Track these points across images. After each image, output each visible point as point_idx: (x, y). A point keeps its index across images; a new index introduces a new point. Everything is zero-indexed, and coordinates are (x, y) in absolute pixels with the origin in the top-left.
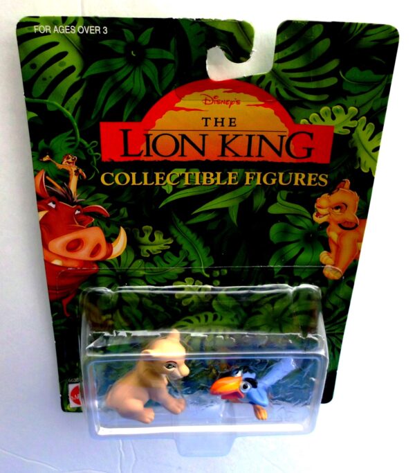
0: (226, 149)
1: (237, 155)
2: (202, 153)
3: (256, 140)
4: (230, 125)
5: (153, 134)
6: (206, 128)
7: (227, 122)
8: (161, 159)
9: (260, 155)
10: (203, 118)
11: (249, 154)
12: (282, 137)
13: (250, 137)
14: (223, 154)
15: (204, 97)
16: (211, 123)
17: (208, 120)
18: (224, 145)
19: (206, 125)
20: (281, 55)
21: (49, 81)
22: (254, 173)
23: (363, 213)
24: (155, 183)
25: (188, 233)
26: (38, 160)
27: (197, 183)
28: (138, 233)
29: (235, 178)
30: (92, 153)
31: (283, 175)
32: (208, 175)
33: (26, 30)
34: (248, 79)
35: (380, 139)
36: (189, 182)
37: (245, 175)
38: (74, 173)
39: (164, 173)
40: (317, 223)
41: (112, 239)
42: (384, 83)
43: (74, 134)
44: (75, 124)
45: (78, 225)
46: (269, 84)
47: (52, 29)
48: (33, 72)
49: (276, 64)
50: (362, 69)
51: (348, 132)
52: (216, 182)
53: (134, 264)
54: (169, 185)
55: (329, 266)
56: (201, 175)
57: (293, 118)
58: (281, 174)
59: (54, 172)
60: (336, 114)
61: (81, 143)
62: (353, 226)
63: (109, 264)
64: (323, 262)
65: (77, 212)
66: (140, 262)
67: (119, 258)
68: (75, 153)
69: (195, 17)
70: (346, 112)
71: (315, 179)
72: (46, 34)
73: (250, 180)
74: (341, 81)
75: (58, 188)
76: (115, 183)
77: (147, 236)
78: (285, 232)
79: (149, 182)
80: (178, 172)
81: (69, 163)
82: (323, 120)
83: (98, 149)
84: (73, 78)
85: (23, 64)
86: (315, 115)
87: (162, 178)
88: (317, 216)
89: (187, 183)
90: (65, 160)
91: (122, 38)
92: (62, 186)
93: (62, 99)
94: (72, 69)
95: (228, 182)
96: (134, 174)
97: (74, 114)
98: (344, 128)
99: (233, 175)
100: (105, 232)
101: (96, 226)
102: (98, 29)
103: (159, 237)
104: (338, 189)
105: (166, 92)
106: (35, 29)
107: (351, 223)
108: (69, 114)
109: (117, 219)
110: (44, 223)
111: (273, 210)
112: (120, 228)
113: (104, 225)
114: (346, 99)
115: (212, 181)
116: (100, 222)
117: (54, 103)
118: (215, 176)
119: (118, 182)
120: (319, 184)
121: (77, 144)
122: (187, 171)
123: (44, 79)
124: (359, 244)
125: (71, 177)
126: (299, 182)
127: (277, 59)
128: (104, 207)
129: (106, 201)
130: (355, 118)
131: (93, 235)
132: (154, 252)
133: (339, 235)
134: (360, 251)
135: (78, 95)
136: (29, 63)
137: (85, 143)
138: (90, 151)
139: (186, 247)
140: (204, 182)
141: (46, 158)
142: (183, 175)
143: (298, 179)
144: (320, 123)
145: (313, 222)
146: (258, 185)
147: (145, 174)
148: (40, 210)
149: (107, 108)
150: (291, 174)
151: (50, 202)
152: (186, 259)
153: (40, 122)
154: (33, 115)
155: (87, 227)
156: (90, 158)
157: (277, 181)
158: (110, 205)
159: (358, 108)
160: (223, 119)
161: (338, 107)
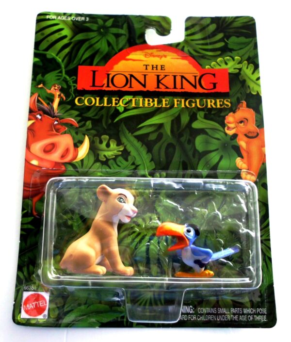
0: (160, 84)
1: (167, 88)
2: (144, 86)
3: (178, 79)
4: (162, 69)
5: (112, 74)
6: (146, 71)
7: (159, 68)
8: (116, 89)
9: (182, 88)
10: (144, 65)
11: (175, 87)
12: (195, 77)
13: (175, 77)
14: (158, 87)
15: (144, 54)
16: (150, 68)
17: (148, 66)
18: (159, 81)
19: (146, 69)
20: (189, 32)
21: (51, 42)
22: (180, 100)
23: (260, 124)
24: (112, 104)
25: (135, 142)
26: (35, 86)
27: (141, 105)
28: (98, 141)
29: (167, 102)
30: (72, 84)
31: (200, 101)
32: (149, 101)
33: (42, 17)
34: (170, 45)
35: (259, 72)
36: (135, 104)
37: (174, 101)
38: (57, 96)
39: (118, 99)
40: (229, 135)
41: (78, 144)
42: (253, 42)
43: (61, 72)
44: (63, 66)
45: (55, 132)
46: (184, 47)
47: (57, 17)
48: (42, 37)
49: (186, 37)
50: (238, 37)
51: (238, 71)
52: (154, 105)
53: (93, 167)
54: (121, 106)
55: (245, 170)
56: (144, 100)
57: (201, 65)
58: (198, 101)
59: (44, 95)
60: (227, 62)
61: (65, 78)
62: (256, 134)
63: (74, 166)
64: (239, 167)
65: (56, 123)
66: (98, 164)
67: (82, 161)
68: (60, 84)
69: (138, 14)
70: (233, 59)
71: (221, 103)
72: (53, 20)
73: (177, 104)
74: (226, 44)
75: (45, 106)
76: (85, 104)
77: (104, 144)
78: (207, 142)
79: (108, 104)
80: (127, 98)
81: (55, 89)
82: (220, 65)
83: (75, 82)
84: (66, 41)
85: (37, 33)
86: (214, 63)
87: (117, 102)
88: (228, 129)
89: (133, 105)
90: (53, 88)
91: (96, 23)
92: (48, 104)
93: (57, 53)
94: (65, 37)
95: (162, 105)
96: (98, 99)
97: (63, 61)
98: (235, 69)
99: (166, 101)
100: (74, 139)
101: (68, 133)
102: (83, 19)
103: (113, 145)
104: (239, 108)
105: (121, 50)
106: (48, 17)
107: (254, 132)
108: (60, 60)
109: (83, 129)
110: (30, 129)
111: (196, 125)
112: (85, 136)
113: (74, 133)
114: (232, 53)
115: (152, 104)
116: (71, 131)
117: (51, 54)
118: (153, 101)
119: (86, 103)
120: (226, 107)
121: (62, 78)
122: (133, 98)
123: (48, 41)
124: (263, 149)
125: (55, 99)
126: (211, 105)
127: (186, 34)
128: (75, 120)
129: (77, 116)
130: (240, 63)
131: (65, 141)
132: (109, 156)
133: (247, 143)
134: (265, 155)
135: (67, 50)
136: (41, 33)
137: (68, 77)
138: (70, 83)
139: (133, 153)
140: (146, 105)
141: (41, 86)
142: (131, 100)
143: (210, 103)
144: (218, 67)
145: (226, 134)
146: (183, 108)
147: (106, 99)
148: (29, 119)
149: (84, 58)
150: (205, 100)
151: (37, 114)
152: (133, 164)
153: (41, 64)
154: (37, 59)
155: (61, 134)
156: (69, 87)
157: (196, 105)
158: (79, 118)
159: (241, 57)
160: (157, 66)
161: (228, 58)
